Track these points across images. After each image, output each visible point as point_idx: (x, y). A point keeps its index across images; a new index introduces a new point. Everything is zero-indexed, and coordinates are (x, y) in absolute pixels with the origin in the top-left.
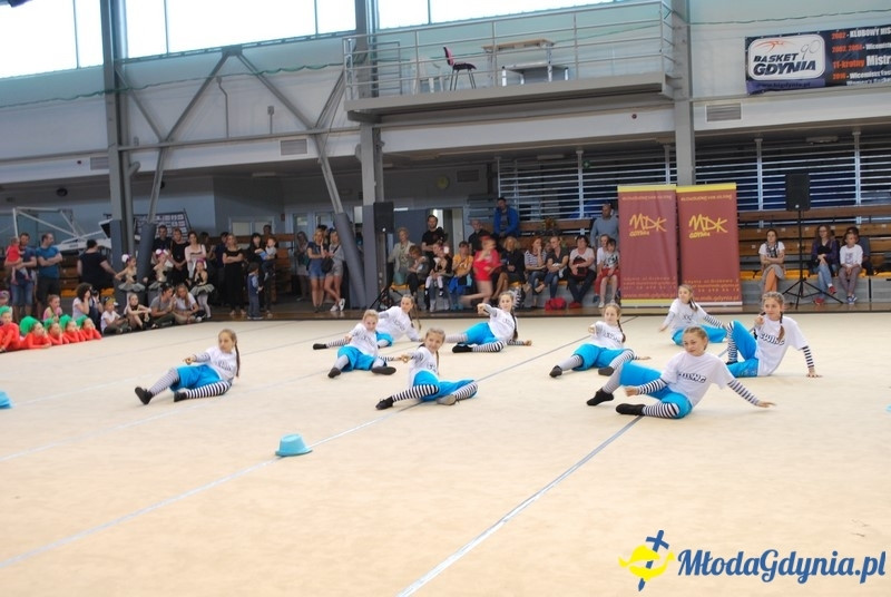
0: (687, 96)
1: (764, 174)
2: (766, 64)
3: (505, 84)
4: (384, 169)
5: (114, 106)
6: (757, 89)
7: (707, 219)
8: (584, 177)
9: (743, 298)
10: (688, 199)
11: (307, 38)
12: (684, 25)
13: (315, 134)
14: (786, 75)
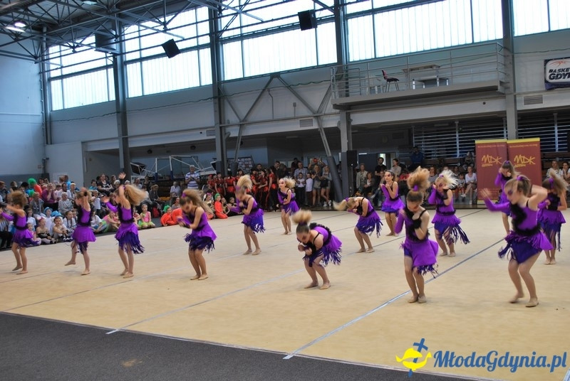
0: (513, 92)
1: (559, 132)
2: (556, 73)
3: (415, 88)
4: (353, 133)
5: (217, 105)
6: (551, 87)
7: (524, 157)
8: (459, 136)
10: (514, 146)
11: (313, 67)
12: (511, 55)
13: (317, 116)
14: (567, 79)
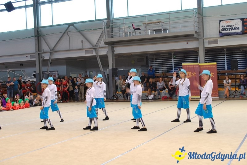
0: (202, 37)
2: (225, 28)
3: (150, 34)
4: (115, 58)
5: (37, 41)
6: (222, 35)
8: (174, 60)
9: (219, 96)
10: (203, 67)
11: (93, 21)
12: (201, 17)
13: (95, 48)
14: (231, 31)
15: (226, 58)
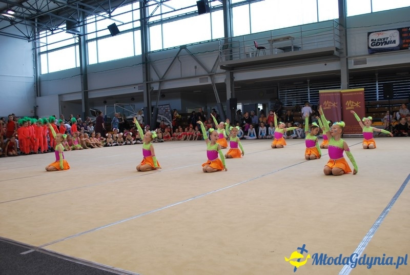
0: (345, 55)
1: (379, 87)
2: (376, 42)
3: (277, 54)
5: (145, 68)
6: (372, 52)
7: (353, 102)
8: (310, 90)
10: (346, 94)
11: (209, 41)
12: (344, 29)
13: (211, 75)
14: (384, 46)
15: (377, 86)
